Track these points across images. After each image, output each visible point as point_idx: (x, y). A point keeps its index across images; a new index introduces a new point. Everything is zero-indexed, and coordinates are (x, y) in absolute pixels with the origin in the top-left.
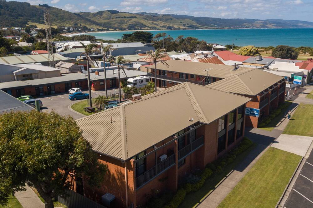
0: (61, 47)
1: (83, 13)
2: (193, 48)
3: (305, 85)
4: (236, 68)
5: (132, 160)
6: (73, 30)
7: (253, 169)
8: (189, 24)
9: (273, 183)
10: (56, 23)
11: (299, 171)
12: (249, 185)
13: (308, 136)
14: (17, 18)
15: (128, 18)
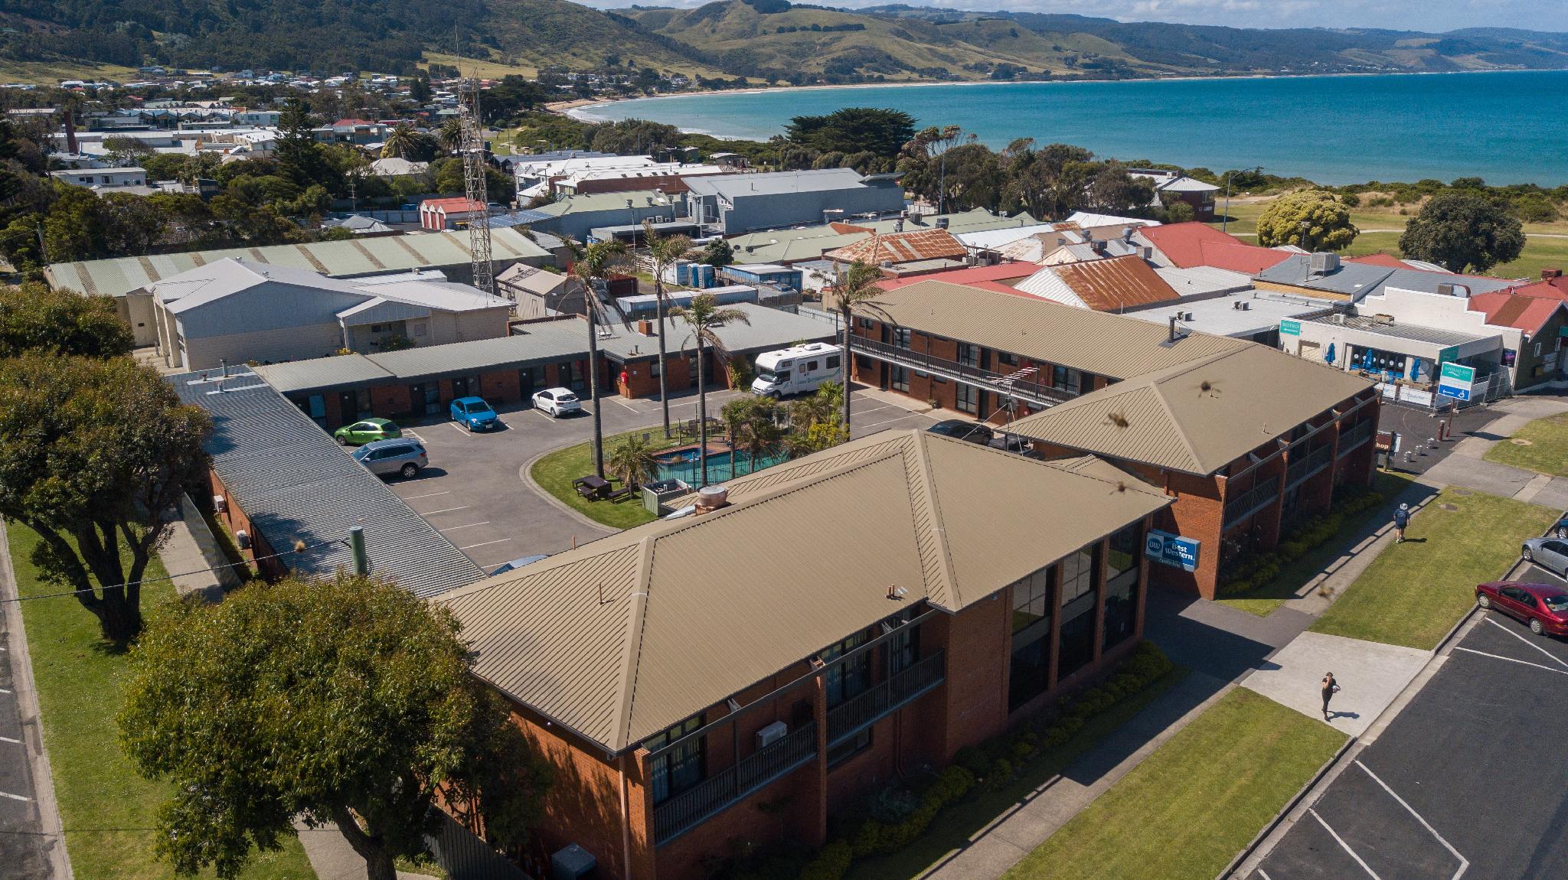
0: (537, 181)
1: (642, 13)
2: (1070, 192)
3: (1507, 395)
4: (1176, 336)
5: (641, 753)
6: (601, 85)
7: (1135, 780)
8: (1089, 57)
9: (1189, 842)
10: (536, 56)
11: (1313, 798)
12: (1093, 843)
13: (1414, 646)
14: (382, 37)
15: (827, 29)
